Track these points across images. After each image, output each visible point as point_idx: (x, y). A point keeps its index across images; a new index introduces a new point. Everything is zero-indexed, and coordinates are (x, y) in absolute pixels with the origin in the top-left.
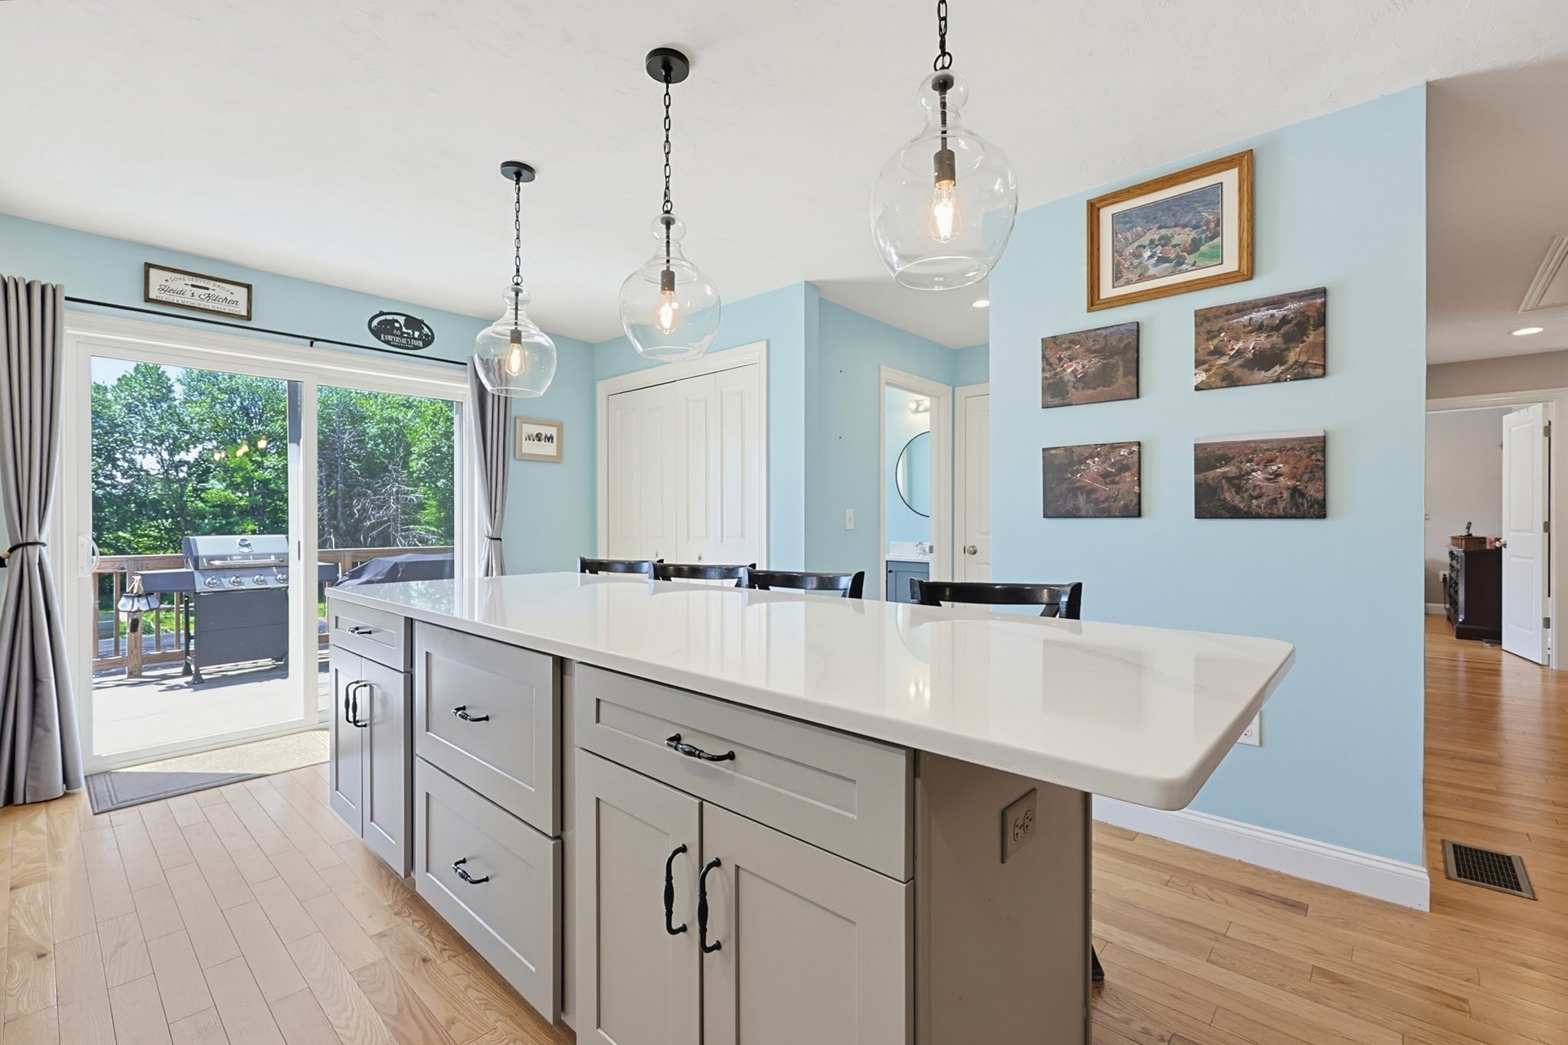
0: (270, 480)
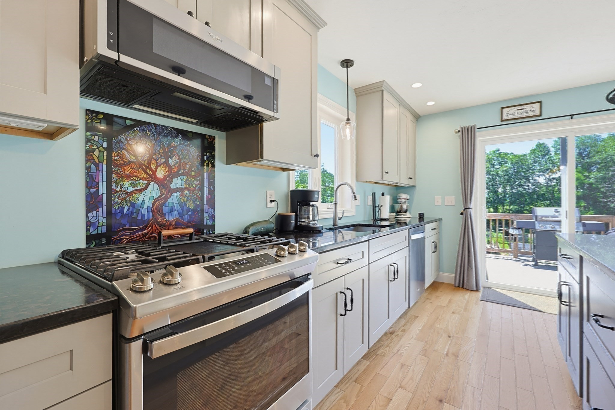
0: (593, 183)
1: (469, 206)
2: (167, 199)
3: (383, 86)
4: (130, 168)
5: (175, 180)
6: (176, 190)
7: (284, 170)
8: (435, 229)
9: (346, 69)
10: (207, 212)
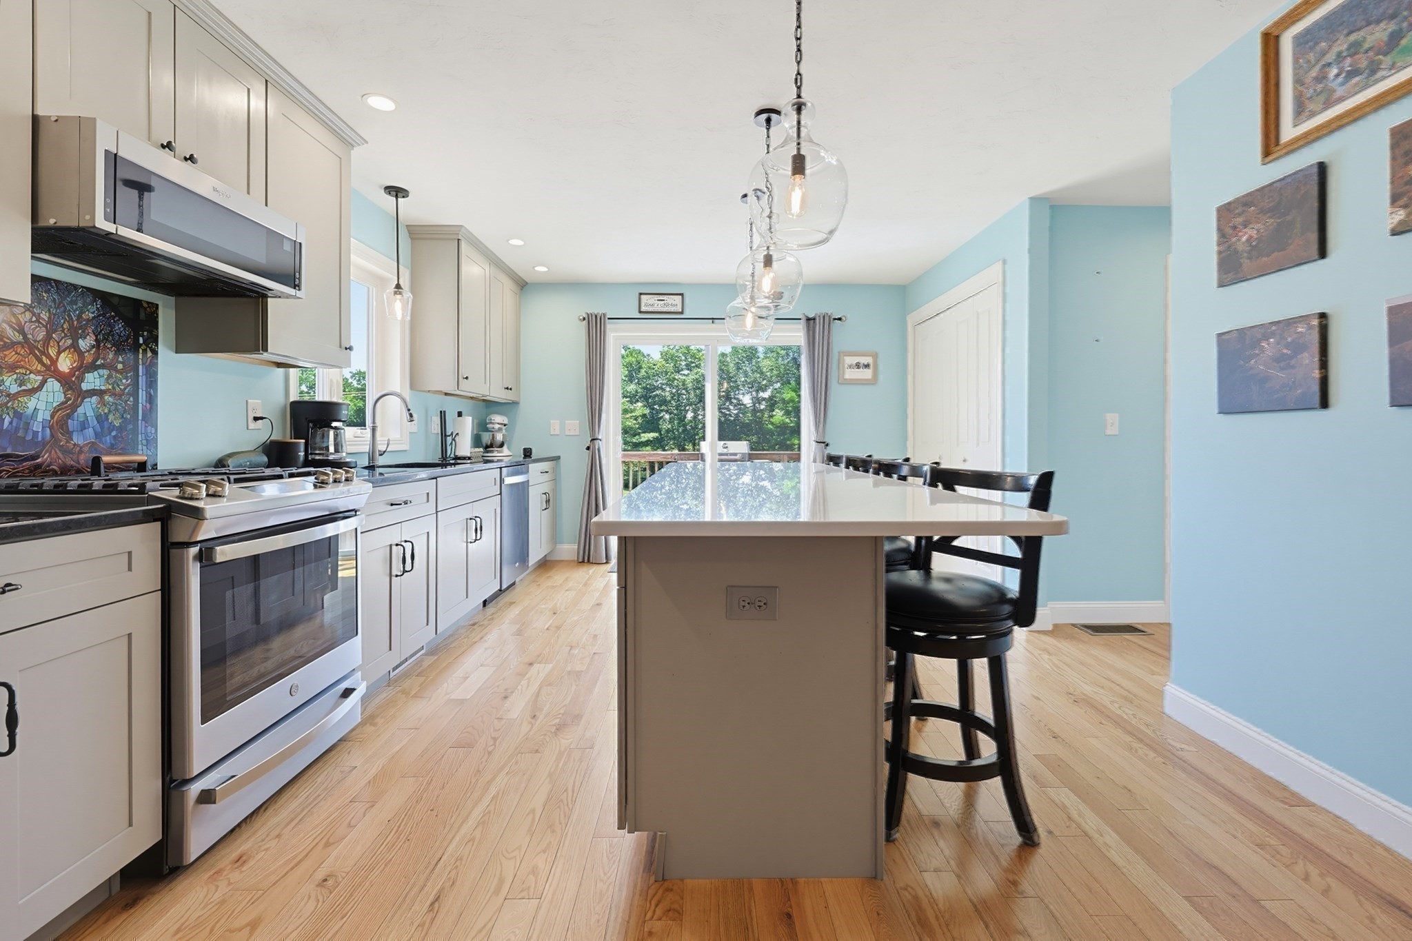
1: (597, 436)
2: (74, 407)
3: (460, 233)
4: (14, 353)
5: (89, 377)
6: (92, 393)
7: (279, 365)
8: (547, 472)
9: (395, 199)
10: (143, 432)
